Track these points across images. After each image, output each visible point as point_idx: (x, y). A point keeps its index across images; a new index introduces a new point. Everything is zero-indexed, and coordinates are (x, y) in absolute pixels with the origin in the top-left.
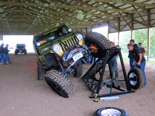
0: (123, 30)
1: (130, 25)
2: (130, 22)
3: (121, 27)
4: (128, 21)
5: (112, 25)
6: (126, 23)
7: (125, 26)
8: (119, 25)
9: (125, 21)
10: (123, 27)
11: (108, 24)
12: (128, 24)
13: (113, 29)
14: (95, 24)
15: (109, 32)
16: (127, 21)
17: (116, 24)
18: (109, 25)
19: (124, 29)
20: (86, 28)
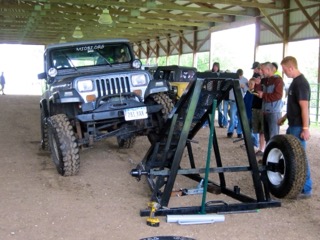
0: (297, 37)
1: (317, 23)
2: (316, 14)
3: (292, 29)
4: (311, 12)
5: (266, 20)
6: (305, 18)
7: (304, 24)
8: (287, 24)
9: (303, 9)
10: (297, 27)
11: (254, 19)
12: (311, 20)
13: (269, 32)
14: (221, 18)
15: (259, 43)
16: (308, 10)
17: (279, 20)
18: (259, 21)
19: (300, 35)
20: (196, 28)
